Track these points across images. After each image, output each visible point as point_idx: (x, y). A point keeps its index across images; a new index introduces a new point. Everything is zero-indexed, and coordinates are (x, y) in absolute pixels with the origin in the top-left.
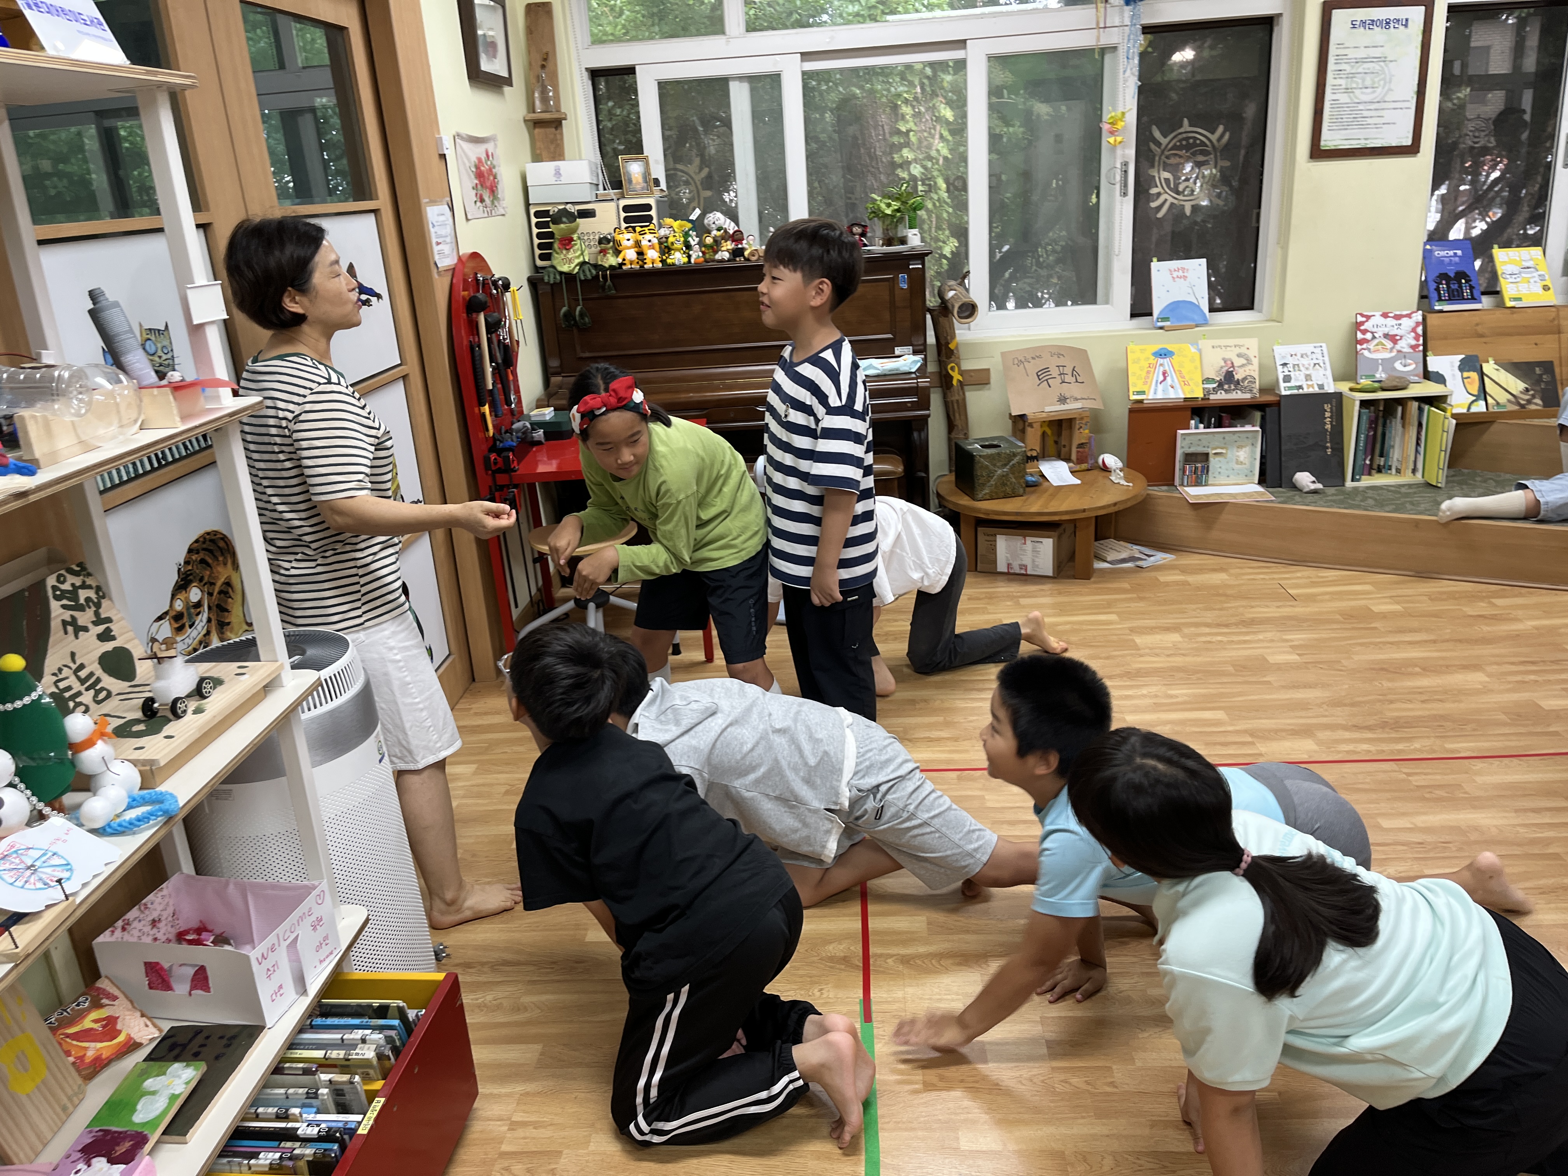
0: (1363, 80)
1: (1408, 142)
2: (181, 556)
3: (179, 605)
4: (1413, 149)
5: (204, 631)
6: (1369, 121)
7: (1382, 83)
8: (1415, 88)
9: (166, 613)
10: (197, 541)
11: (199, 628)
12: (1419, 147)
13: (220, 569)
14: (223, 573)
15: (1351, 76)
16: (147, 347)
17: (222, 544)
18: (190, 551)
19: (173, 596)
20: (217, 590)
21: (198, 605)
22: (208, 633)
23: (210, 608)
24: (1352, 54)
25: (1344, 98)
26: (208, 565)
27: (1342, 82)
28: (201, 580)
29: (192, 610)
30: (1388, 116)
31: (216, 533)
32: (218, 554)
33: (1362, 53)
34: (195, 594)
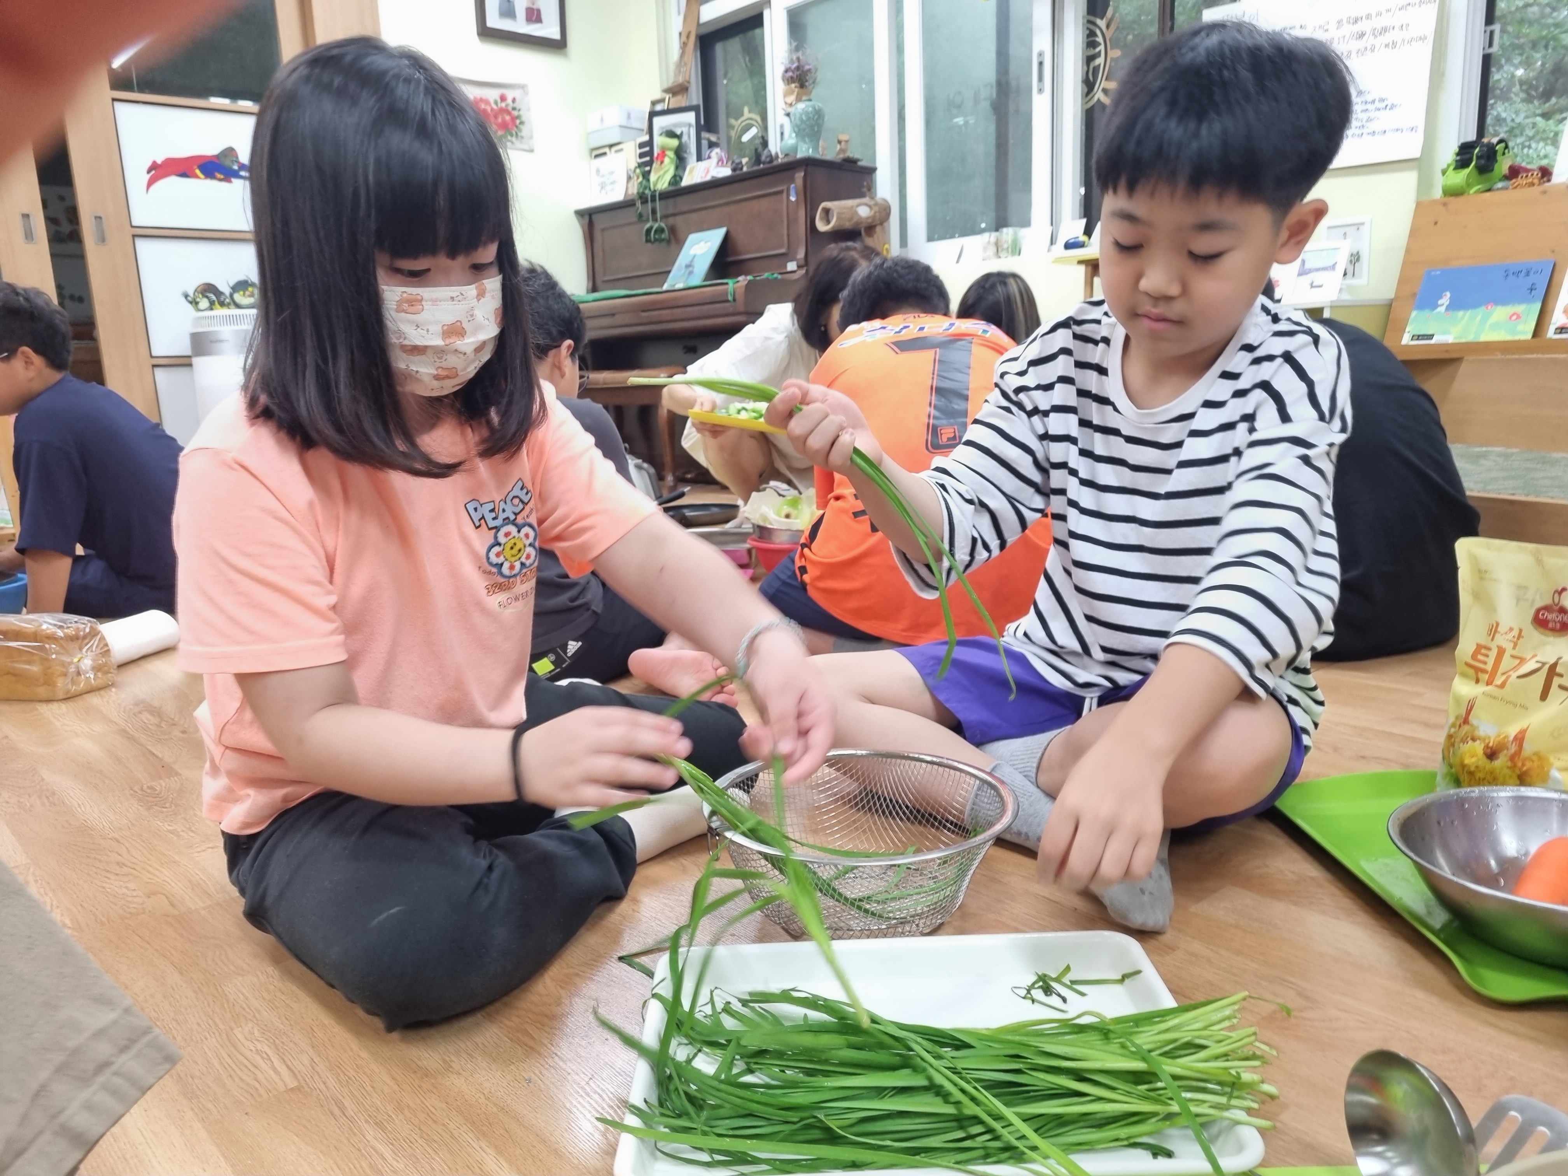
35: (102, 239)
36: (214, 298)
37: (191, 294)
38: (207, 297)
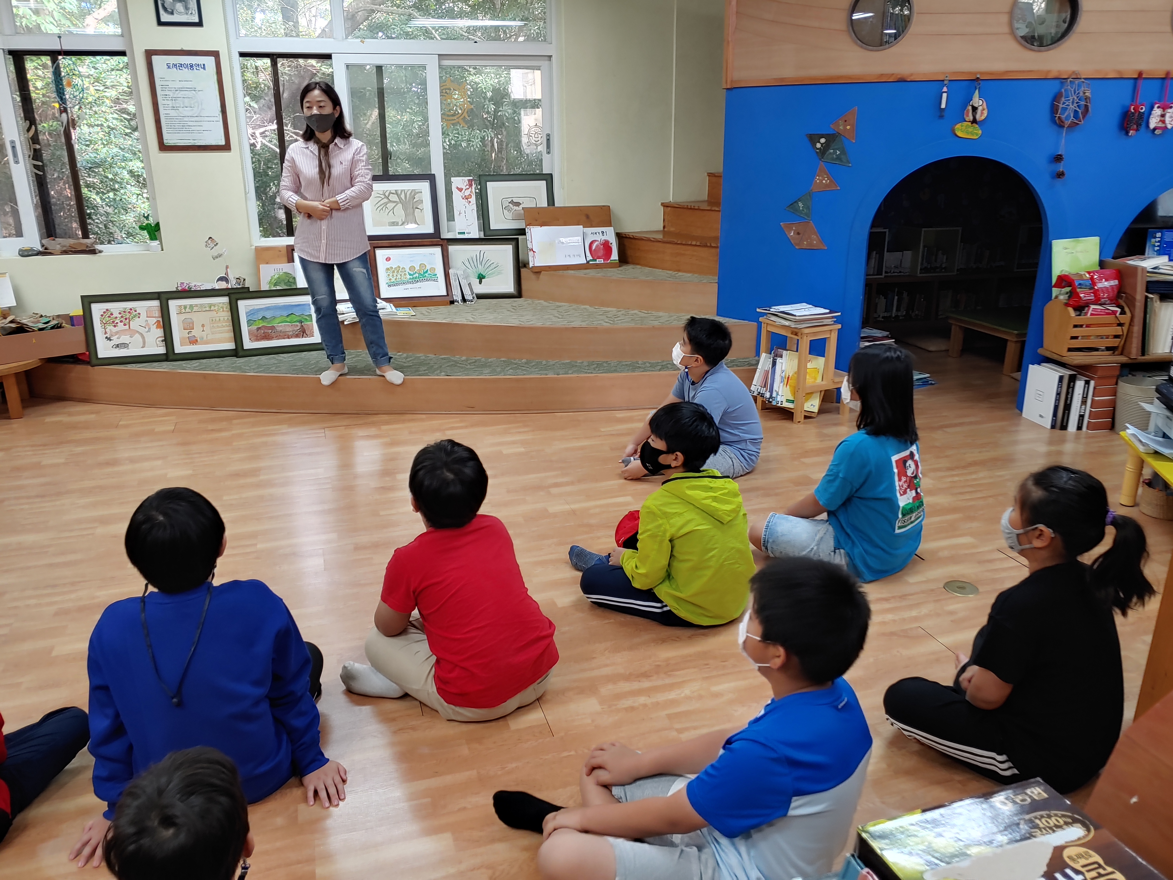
0: (183, 103)
1: (223, 142)
4: (226, 147)
6: (193, 128)
7: (196, 104)
8: (219, 109)
12: (230, 146)
15: (175, 99)
24: (171, 85)
25: (173, 113)
27: (169, 102)
30: (206, 126)
33: (178, 85)
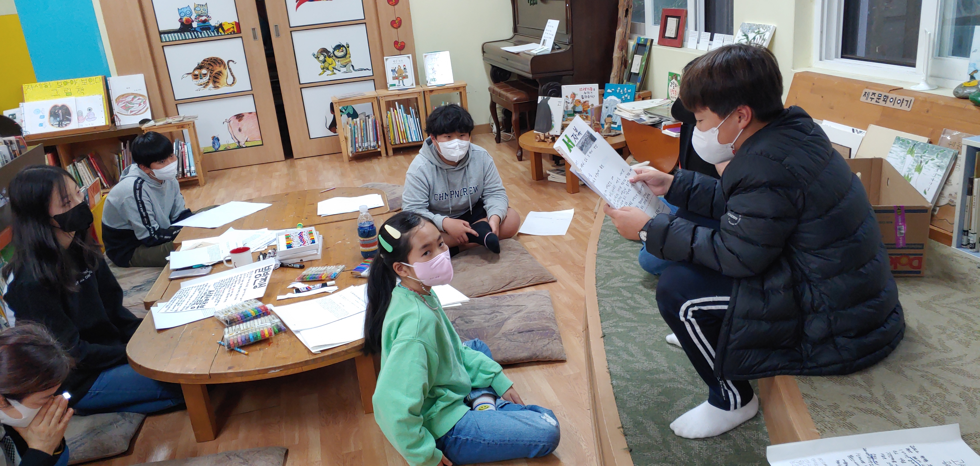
2: (200, 61)
3: (197, 72)
5: (207, 81)
9: (191, 73)
10: (208, 59)
11: (205, 80)
13: (218, 68)
14: (218, 69)
16: (197, 9)
17: (220, 61)
18: (204, 60)
19: (194, 70)
20: (214, 72)
21: (205, 75)
22: (208, 82)
23: (210, 76)
26: (212, 65)
28: (208, 68)
29: (202, 75)
31: (217, 58)
32: (217, 63)
34: (204, 71)
35: (278, 35)
36: (326, 54)
37: (316, 54)
38: (323, 54)
